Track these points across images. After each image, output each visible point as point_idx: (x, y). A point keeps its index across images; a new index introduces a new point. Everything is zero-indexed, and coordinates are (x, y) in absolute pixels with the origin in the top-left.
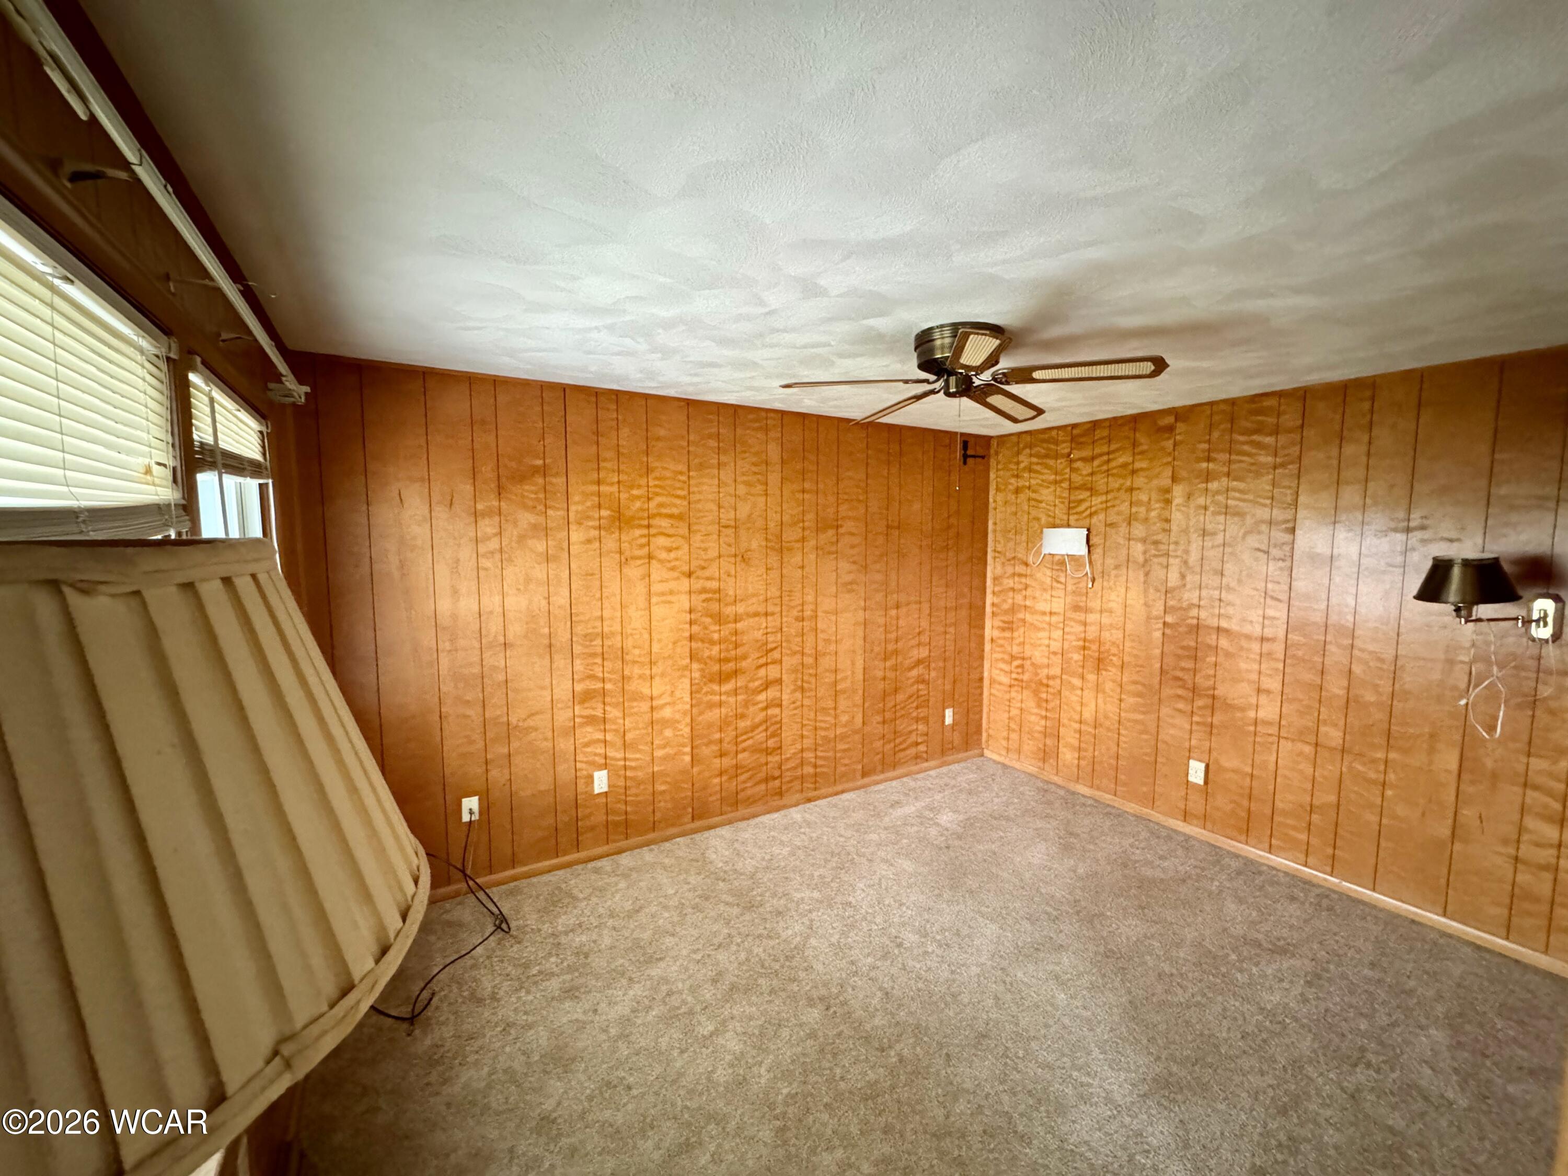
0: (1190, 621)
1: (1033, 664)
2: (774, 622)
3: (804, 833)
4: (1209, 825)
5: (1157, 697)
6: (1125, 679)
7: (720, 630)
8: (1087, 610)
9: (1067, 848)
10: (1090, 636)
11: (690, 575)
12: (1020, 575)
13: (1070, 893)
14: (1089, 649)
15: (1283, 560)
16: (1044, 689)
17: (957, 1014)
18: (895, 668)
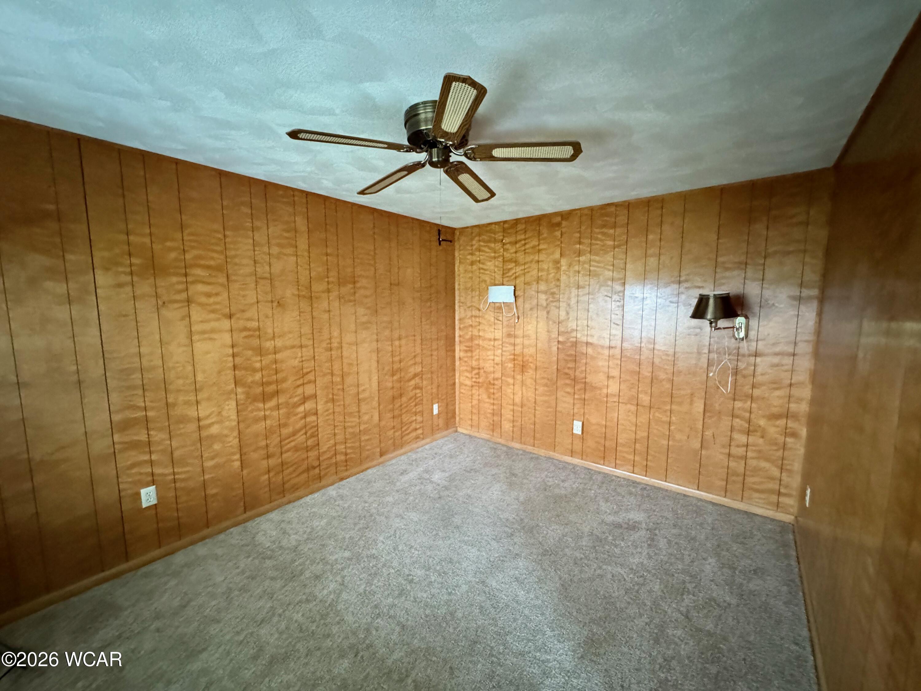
0: (572, 339)
1: (485, 372)
2: (307, 353)
3: (339, 505)
4: (584, 457)
5: (555, 387)
6: (537, 377)
7: (261, 360)
8: (515, 337)
9: (511, 485)
10: (517, 352)
11: (230, 316)
12: (476, 317)
13: (517, 515)
14: (517, 360)
15: (620, 302)
16: (492, 387)
17: (455, 629)
18: (400, 381)
